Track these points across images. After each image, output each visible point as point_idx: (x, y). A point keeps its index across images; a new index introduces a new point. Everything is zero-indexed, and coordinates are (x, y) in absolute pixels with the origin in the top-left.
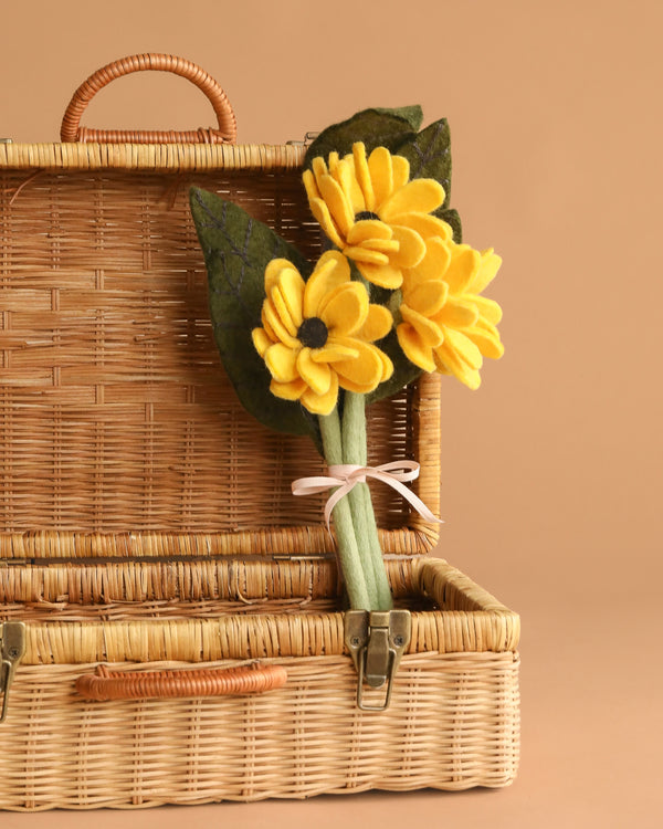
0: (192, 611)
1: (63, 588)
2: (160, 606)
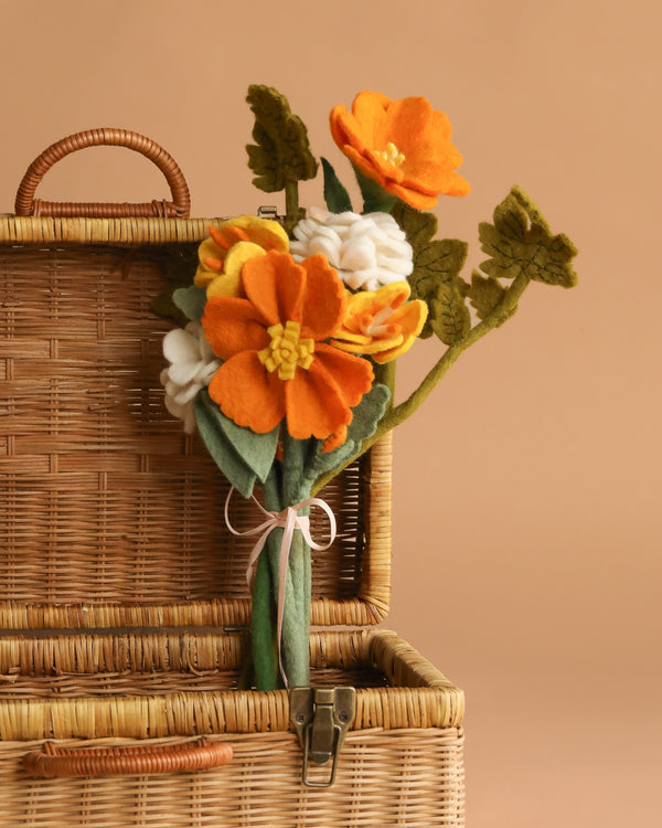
0: (144, 683)
1: (15, 660)
2: (111, 678)
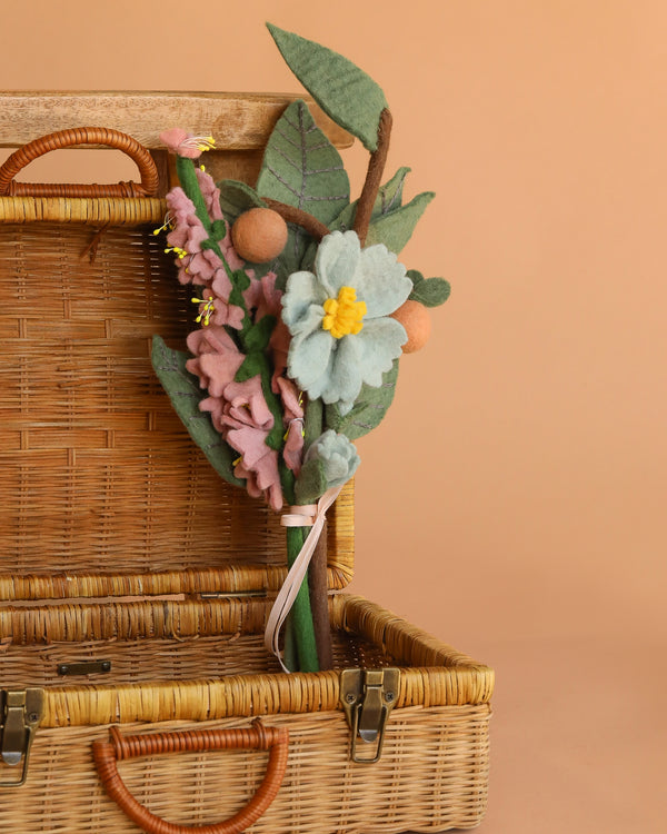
0: (128, 649)
1: (7, 631)
2: (97, 645)
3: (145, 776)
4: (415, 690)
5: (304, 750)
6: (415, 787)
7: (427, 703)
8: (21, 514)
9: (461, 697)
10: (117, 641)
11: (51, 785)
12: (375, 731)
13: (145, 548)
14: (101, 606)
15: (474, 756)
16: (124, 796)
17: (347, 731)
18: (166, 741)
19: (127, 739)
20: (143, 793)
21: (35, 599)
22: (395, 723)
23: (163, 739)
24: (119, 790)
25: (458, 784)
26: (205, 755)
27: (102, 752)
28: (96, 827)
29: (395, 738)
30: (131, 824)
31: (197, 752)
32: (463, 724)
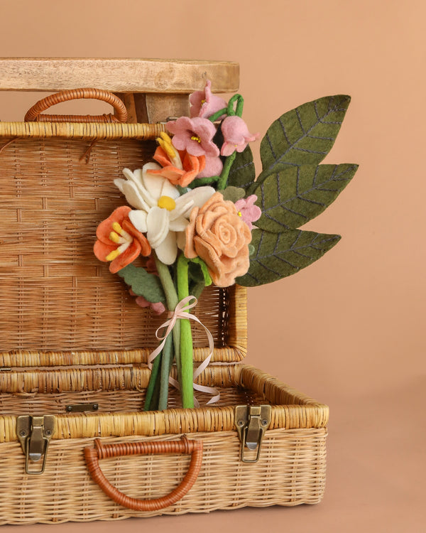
0: (109, 396)
1: (35, 384)
2: (90, 394)
3: (116, 469)
4: (280, 419)
5: (212, 455)
6: (280, 478)
7: (287, 427)
8: (44, 316)
9: (308, 423)
10: (102, 391)
11: (59, 474)
12: (256, 443)
13: (120, 338)
14: (92, 370)
15: (316, 459)
16: (103, 481)
17: (238, 443)
18: (128, 448)
19: (105, 447)
20: (115, 479)
21: (52, 366)
22: (268, 439)
23: (126, 447)
24: (99, 477)
25: (307, 477)
26: (152, 457)
27: (90, 455)
28: (86, 500)
29: (268, 447)
30: (108, 498)
31: (147, 455)
32: (310, 440)
